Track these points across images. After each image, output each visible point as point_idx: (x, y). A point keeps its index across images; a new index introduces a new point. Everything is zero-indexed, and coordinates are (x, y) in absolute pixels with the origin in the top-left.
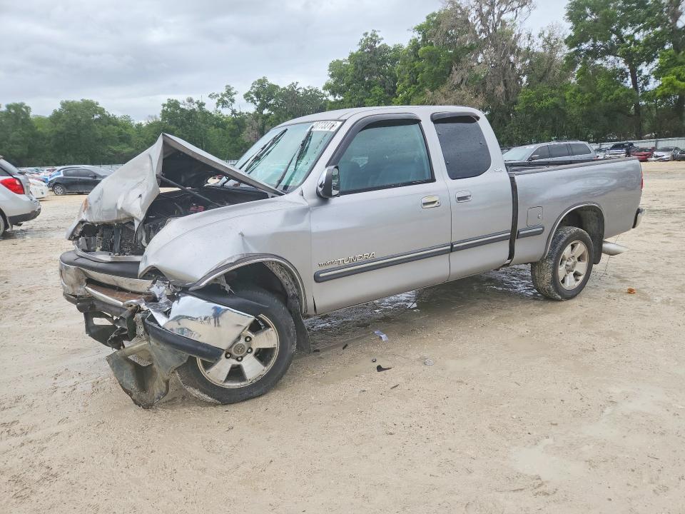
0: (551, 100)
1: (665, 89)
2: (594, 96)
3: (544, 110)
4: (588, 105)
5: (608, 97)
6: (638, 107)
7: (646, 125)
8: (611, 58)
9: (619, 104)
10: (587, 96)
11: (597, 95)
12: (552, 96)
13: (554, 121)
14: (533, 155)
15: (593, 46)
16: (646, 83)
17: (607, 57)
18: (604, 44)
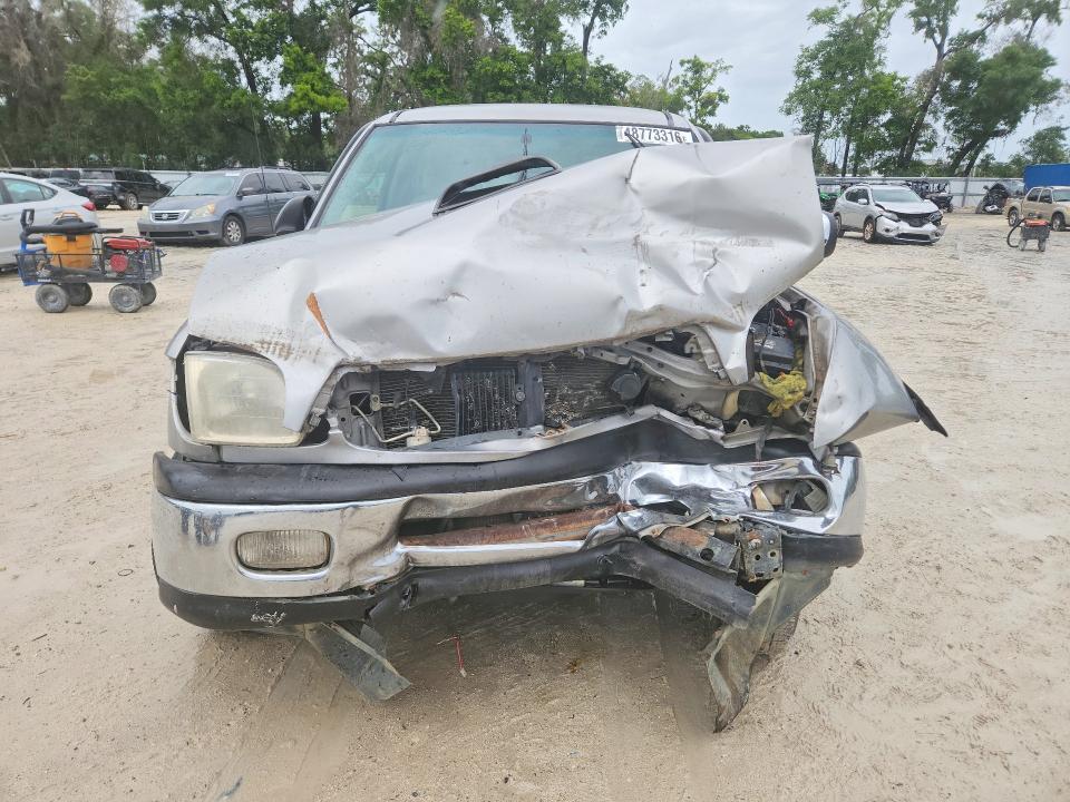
0: (130, 92)
1: (302, 103)
2: (202, 96)
3: (119, 107)
4: (195, 110)
5: (223, 101)
6: (264, 124)
7: (281, 150)
8: (213, 40)
9: (241, 114)
10: (191, 95)
11: (207, 96)
12: (129, 85)
13: (138, 127)
14: (242, 186)
15: (181, 14)
16: (266, 90)
17: (206, 37)
18: (197, 14)
